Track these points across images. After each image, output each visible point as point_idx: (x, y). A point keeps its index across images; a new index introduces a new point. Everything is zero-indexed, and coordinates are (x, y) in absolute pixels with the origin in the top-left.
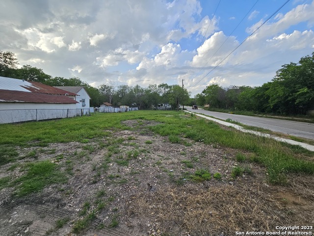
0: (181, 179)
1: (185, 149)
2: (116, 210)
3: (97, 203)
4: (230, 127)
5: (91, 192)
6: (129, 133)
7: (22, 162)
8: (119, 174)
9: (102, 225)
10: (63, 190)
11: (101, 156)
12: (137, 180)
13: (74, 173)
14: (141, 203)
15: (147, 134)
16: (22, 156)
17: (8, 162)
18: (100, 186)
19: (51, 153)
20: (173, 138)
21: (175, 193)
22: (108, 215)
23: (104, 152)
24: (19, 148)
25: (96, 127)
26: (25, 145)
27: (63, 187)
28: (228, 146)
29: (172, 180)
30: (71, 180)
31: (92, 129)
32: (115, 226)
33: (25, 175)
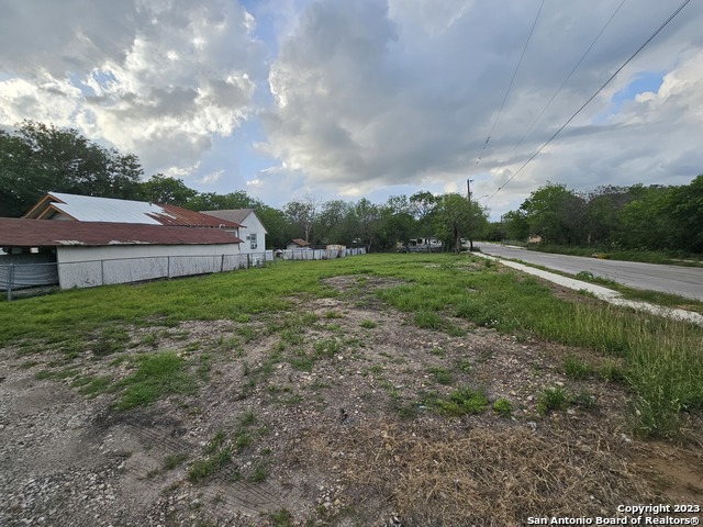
0: (413, 405)
1: (446, 343)
2: (268, 452)
3: (237, 435)
5: (232, 414)
6: (333, 303)
7: (132, 353)
8: (289, 386)
9: (238, 474)
10: (186, 407)
11: (264, 349)
12: (321, 400)
13: (210, 378)
14: (317, 445)
15: (370, 306)
16: (135, 342)
17: (113, 352)
18: (249, 404)
19: (180, 339)
20: (428, 316)
21: (390, 432)
22: (252, 460)
23: (274, 341)
24: (132, 327)
25: (269, 290)
26: (142, 322)
27: (188, 400)
29: (394, 406)
30: (204, 389)
31: (261, 295)
32: (260, 479)
33: (132, 376)
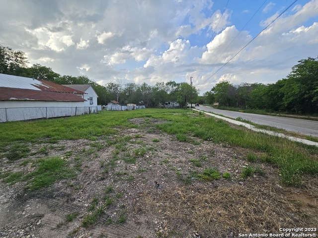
0: (189, 178)
1: (193, 148)
2: (124, 207)
3: (105, 199)
4: (241, 126)
5: (99, 189)
6: (136, 131)
7: (33, 158)
8: (126, 171)
9: (110, 220)
10: (72, 186)
11: (108, 154)
12: (144, 178)
13: (83, 170)
14: (149, 200)
15: (154, 132)
16: (33, 152)
17: (21, 158)
18: (108, 183)
19: (60, 150)
20: (181, 136)
21: (182, 191)
22: (116, 211)
23: (112, 149)
24: (30, 144)
25: (104, 125)
26: (36, 141)
27: (72, 182)
28: (238, 145)
29: (180, 178)
30: (80, 176)
31: (100, 127)
32: (123, 222)
33: (37, 171)
